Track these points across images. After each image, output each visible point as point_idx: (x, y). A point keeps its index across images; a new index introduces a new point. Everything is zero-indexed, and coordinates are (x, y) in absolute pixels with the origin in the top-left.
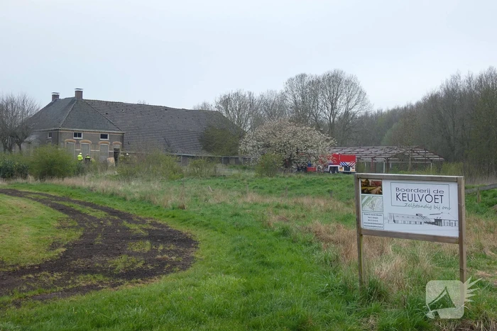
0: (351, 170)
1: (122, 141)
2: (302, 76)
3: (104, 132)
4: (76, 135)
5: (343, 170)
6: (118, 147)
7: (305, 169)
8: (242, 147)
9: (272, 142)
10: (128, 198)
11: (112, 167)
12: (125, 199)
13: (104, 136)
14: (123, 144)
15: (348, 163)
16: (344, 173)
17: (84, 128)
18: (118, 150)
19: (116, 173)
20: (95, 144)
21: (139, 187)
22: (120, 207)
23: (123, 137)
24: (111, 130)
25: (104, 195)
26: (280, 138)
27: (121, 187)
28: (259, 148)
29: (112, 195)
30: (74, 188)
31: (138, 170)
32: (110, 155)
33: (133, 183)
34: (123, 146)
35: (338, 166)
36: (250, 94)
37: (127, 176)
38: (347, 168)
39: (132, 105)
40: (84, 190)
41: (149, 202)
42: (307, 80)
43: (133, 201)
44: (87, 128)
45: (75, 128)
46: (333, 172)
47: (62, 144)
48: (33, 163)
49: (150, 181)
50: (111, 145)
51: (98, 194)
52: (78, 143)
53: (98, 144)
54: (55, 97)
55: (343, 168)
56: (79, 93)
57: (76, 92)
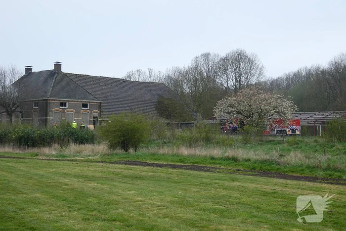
1: (100, 110)
3: (85, 101)
4: (62, 105)
6: (96, 115)
13: (85, 106)
14: (100, 112)
15: (294, 127)
17: (69, 98)
18: (97, 117)
20: (78, 113)
23: (100, 105)
24: (91, 100)
32: (90, 123)
34: (100, 114)
35: (287, 129)
39: (96, 78)
44: (71, 98)
45: (61, 98)
47: (51, 113)
50: (91, 113)
52: (64, 112)
53: (80, 113)
54: (28, 70)
55: (291, 131)
56: (58, 66)
57: (55, 64)
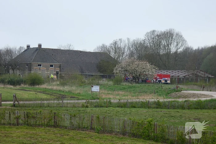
0: (168, 82)
1: (60, 68)
2: (154, 31)
3: (52, 64)
4: (39, 65)
5: (164, 82)
6: (58, 71)
7: (145, 81)
8: (115, 71)
9: (128, 69)
10: (65, 91)
11: (56, 80)
12: (64, 92)
13: (52, 66)
14: (60, 69)
15: (166, 79)
16: (164, 83)
17: (43, 62)
19: (58, 83)
20: (47, 70)
21: (68, 88)
22: (62, 93)
23: (60, 66)
24: (55, 63)
25: (57, 91)
26: (131, 67)
27: (61, 88)
28: (122, 72)
29: (60, 91)
30: (46, 89)
31: (68, 82)
32: (54, 74)
33: (66, 87)
34: (60, 71)
35: (162, 80)
36: (128, 39)
37: (63, 84)
38: (166, 81)
39: (64, 50)
40: (50, 89)
41: (71, 92)
42: (156, 33)
43: (66, 92)
45: (39, 62)
46: (160, 83)
47: (33, 70)
48: (27, 79)
49: (72, 86)
50: (55, 70)
51: (54, 90)
52: (40, 69)
53: (48, 69)
54: (28, 46)
55: (164, 81)
56: (40, 46)
57: (38, 45)
